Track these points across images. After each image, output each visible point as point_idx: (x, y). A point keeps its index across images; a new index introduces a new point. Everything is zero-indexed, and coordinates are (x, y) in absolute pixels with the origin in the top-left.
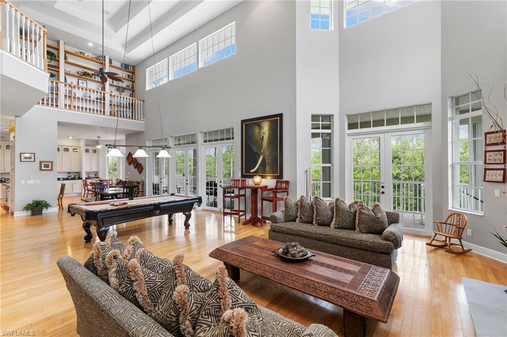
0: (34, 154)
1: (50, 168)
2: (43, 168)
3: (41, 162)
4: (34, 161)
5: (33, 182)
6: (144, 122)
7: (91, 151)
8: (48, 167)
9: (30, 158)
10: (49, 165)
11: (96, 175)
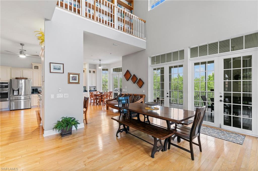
0: (63, 64)
1: (77, 81)
2: (71, 81)
3: (69, 74)
4: (63, 73)
5: (62, 96)
6: (145, 41)
7: (92, 72)
8: (75, 79)
9: (59, 69)
10: (76, 77)
11: (94, 88)
